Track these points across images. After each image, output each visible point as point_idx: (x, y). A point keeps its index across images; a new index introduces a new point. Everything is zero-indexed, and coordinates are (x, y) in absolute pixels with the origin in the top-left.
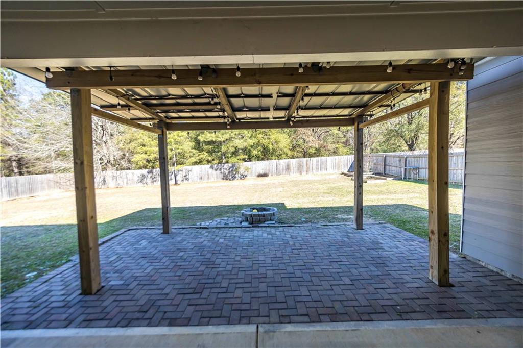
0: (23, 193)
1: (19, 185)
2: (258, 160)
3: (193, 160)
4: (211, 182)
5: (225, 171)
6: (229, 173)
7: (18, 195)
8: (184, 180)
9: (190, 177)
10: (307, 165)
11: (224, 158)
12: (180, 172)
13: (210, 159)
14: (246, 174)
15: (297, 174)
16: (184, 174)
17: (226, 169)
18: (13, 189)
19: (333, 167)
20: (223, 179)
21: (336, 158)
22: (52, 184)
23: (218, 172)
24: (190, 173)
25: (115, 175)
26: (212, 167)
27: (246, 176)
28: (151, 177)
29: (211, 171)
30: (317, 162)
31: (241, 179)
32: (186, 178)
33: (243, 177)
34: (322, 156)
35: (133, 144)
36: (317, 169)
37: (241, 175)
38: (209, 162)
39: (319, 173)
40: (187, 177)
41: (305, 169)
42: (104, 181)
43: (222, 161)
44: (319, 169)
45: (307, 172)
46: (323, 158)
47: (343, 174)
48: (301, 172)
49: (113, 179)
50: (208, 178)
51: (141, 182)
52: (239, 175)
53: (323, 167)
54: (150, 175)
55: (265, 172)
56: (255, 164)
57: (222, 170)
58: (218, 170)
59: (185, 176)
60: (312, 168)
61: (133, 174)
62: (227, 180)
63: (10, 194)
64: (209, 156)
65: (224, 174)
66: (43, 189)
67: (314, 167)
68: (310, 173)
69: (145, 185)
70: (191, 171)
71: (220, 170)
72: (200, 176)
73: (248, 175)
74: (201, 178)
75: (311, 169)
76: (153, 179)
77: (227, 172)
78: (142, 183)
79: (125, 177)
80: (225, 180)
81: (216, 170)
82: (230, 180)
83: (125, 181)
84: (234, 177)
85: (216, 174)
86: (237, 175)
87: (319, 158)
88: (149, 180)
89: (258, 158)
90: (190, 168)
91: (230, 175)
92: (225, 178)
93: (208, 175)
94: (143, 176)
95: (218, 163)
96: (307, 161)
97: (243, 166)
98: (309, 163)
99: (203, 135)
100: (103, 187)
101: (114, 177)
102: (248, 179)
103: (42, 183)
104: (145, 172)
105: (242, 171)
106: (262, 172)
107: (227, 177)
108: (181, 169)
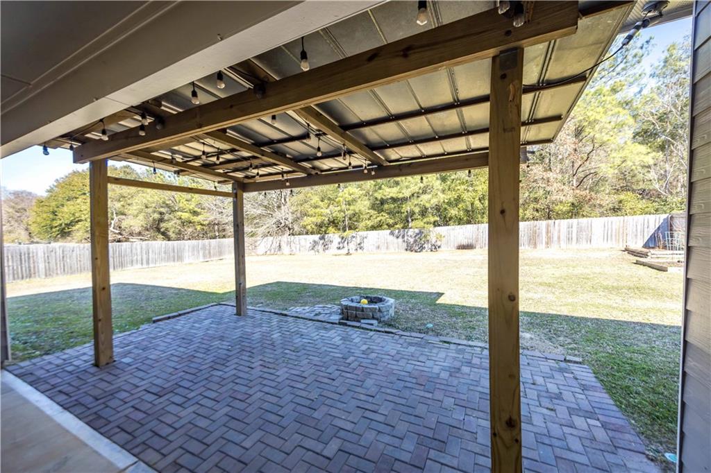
0: (214, 255)
1: (212, 249)
2: (459, 224)
3: (370, 223)
4: (390, 253)
5: (409, 239)
6: (415, 241)
7: (210, 257)
8: (358, 249)
9: (365, 245)
10: (548, 232)
11: (410, 220)
12: (354, 239)
13: (391, 221)
14: (439, 243)
15: (527, 247)
16: (359, 242)
17: (411, 236)
18: (207, 252)
19: (607, 238)
20: (406, 250)
21: (615, 221)
23: (400, 240)
24: (365, 240)
25: (289, 240)
26: (392, 233)
27: (439, 247)
28: (323, 244)
29: (391, 238)
30: (570, 227)
31: (432, 251)
32: (360, 246)
33: (435, 248)
34: (583, 216)
35: (306, 206)
36: (569, 239)
37: (432, 245)
38: (390, 226)
39: (574, 245)
40: (362, 245)
41: (544, 240)
42: (280, 246)
43: (408, 225)
44: (574, 239)
45: (547, 243)
46: (585, 220)
47: (626, 250)
48: (535, 244)
49: (287, 245)
50: (387, 248)
51: (313, 249)
52: (430, 246)
53: (585, 236)
54: (322, 242)
55: (470, 241)
56: (453, 229)
57: (406, 238)
58: (400, 237)
59: (359, 244)
60: (559, 238)
61: (305, 239)
62: (412, 251)
63: (204, 256)
64: (391, 218)
65: (408, 243)
66: (230, 252)
67: (563, 237)
68: (554, 247)
69: (317, 253)
70: (366, 238)
71: (403, 237)
72: (376, 245)
73: (442, 247)
74: (378, 247)
75: (555, 238)
76: (324, 246)
77: (412, 240)
78: (313, 251)
79: (298, 243)
80: (408, 252)
81: (397, 237)
82: (416, 252)
83: (298, 246)
84: (422, 248)
85: (398, 243)
86: (426, 245)
87: (574, 221)
88: (320, 247)
89: (460, 221)
90: (364, 233)
91: (417, 245)
92: (409, 248)
93: (387, 243)
94: (315, 242)
95: (403, 228)
96: (548, 226)
97: (435, 233)
98: (551, 228)
99: (381, 191)
100: (279, 253)
101: (289, 243)
102: (441, 251)
104: (316, 237)
105: (433, 238)
106: (465, 242)
107: (411, 247)
108: (355, 235)
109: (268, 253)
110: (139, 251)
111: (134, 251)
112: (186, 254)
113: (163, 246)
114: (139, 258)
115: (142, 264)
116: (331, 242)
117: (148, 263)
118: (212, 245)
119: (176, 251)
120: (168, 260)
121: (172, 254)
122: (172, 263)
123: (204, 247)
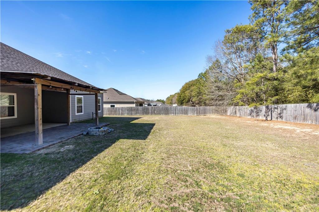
1: (201, 110)
7: (200, 114)
8: (279, 117)
9: (284, 115)
12: (276, 110)
16: (279, 112)
18: (198, 112)
22: (214, 111)
23: (318, 113)
24: (284, 111)
25: (240, 108)
26: (310, 106)
28: (256, 112)
29: (308, 110)
32: (280, 116)
42: (236, 112)
49: (239, 111)
50: (304, 119)
51: (250, 115)
54: (255, 110)
58: (318, 110)
59: (280, 114)
61: (247, 108)
63: (197, 113)
66: (210, 113)
69: (253, 118)
70: (285, 109)
72: (294, 116)
74: (295, 118)
76: (257, 113)
79: (243, 110)
81: (315, 110)
83: (243, 112)
85: (315, 115)
88: (254, 114)
93: (304, 115)
94: (252, 110)
100: (235, 115)
103: (210, 110)
108: (276, 107)
109: (231, 115)
110: (173, 109)
111: (172, 109)
112: (189, 112)
113: (181, 108)
114: (173, 112)
115: (174, 114)
116: (261, 111)
117: (176, 114)
118: (201, 109)
119: (185, 110)
120: (182, 114)
121: (184, 111)
122: (184, 115)
123: (197, 110)
